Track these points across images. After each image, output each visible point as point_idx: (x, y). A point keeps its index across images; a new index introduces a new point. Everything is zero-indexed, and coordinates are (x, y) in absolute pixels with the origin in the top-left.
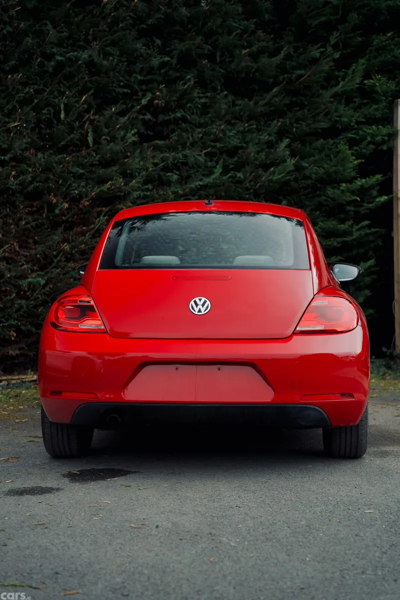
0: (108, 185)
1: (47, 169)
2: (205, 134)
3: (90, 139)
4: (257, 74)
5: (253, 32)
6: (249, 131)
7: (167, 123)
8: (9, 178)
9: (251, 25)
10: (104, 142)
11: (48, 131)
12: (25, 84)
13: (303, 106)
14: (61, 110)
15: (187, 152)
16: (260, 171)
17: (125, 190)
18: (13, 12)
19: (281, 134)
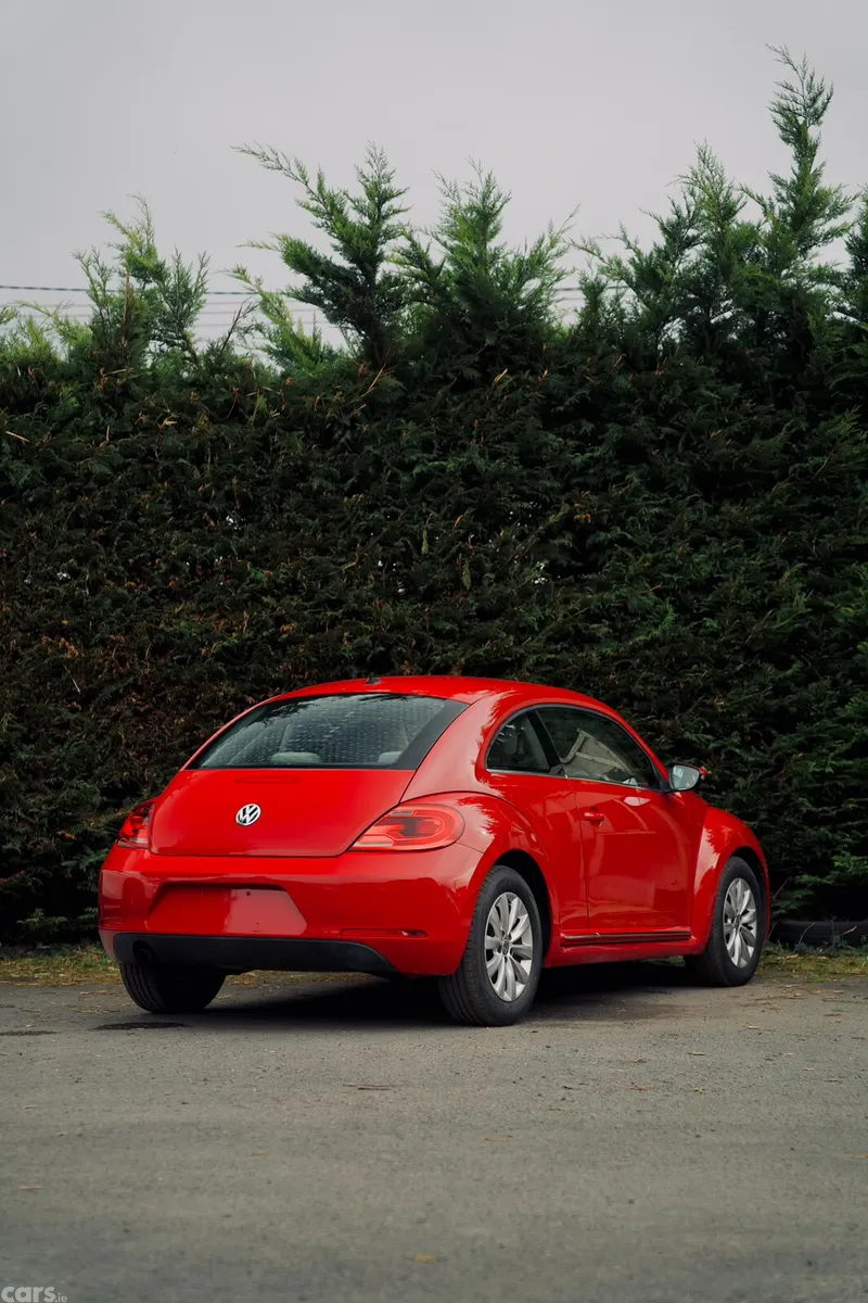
0: (487, 646)
1: (399, 626)
2: (656, 561)
3: (466, 580)
4: (745, 465)
5: (738, 401)
6: (729, 553)
7: (599, 547)
8: (341, 642)
9: (733, 390)
10: (486, 582)
11: (405, 571)
12: (371, 509)
13: (828, 511)
14: (422, 540)
15: (624, 591)
16: (749, 616)
17: (516, 652)
18: (357, 412)
19: (789, 555)
